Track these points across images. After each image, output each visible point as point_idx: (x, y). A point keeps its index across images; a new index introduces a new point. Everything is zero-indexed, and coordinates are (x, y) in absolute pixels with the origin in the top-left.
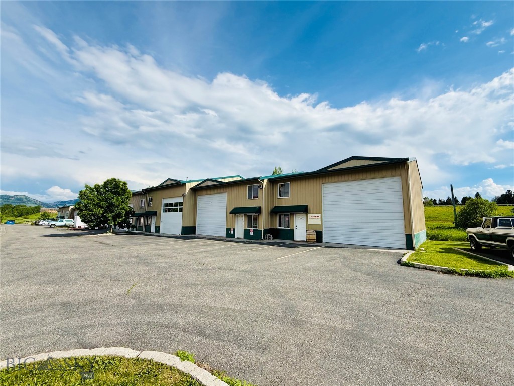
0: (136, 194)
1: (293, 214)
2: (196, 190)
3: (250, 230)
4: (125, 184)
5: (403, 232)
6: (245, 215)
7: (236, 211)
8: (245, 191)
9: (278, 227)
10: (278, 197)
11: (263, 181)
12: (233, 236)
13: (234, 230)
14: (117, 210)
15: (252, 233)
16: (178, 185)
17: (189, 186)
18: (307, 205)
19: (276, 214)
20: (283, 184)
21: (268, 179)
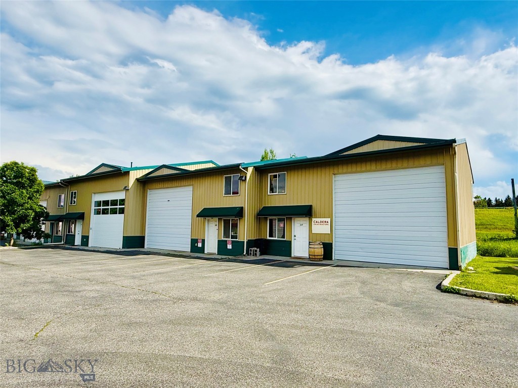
0: (50, 187)
1: (291, 219)
2: (146, 182)
3: (226, 241)
4: (33, 170)
5: (446, 244)
6: (220, 220)
7: (206, 214)
8: (219, 184)
9: (268, 238)
10: (269, 194)
11: (246, 169)
12: (202, 250)
13: (203, 241)
14: (21, 211)
15: (230, 247)
16: (117, 173)
17: (134, 176)
18: (311, 206)
19: (266, 219)
20: (277, 174)
21: (254, 167)
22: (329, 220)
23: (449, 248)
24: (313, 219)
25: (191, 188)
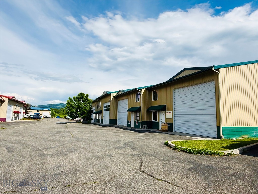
1: (159, 111)
2: (117, 98)
3: (136, 122)
6: (134, 112)
8: (134, 97)
9: (153, 121)
10: (153, 100)
12: (130, 126)
13: (130, 122)
15: (137, 124)
16: (107, 95)
17: (112, 95)
18: (166, 105)
19: (152, 111)
20: (155, 91)
21: (146, 88)
22: (171, 112)
23: (217, 126)
24: (166, 112)
25: (127, 100)
